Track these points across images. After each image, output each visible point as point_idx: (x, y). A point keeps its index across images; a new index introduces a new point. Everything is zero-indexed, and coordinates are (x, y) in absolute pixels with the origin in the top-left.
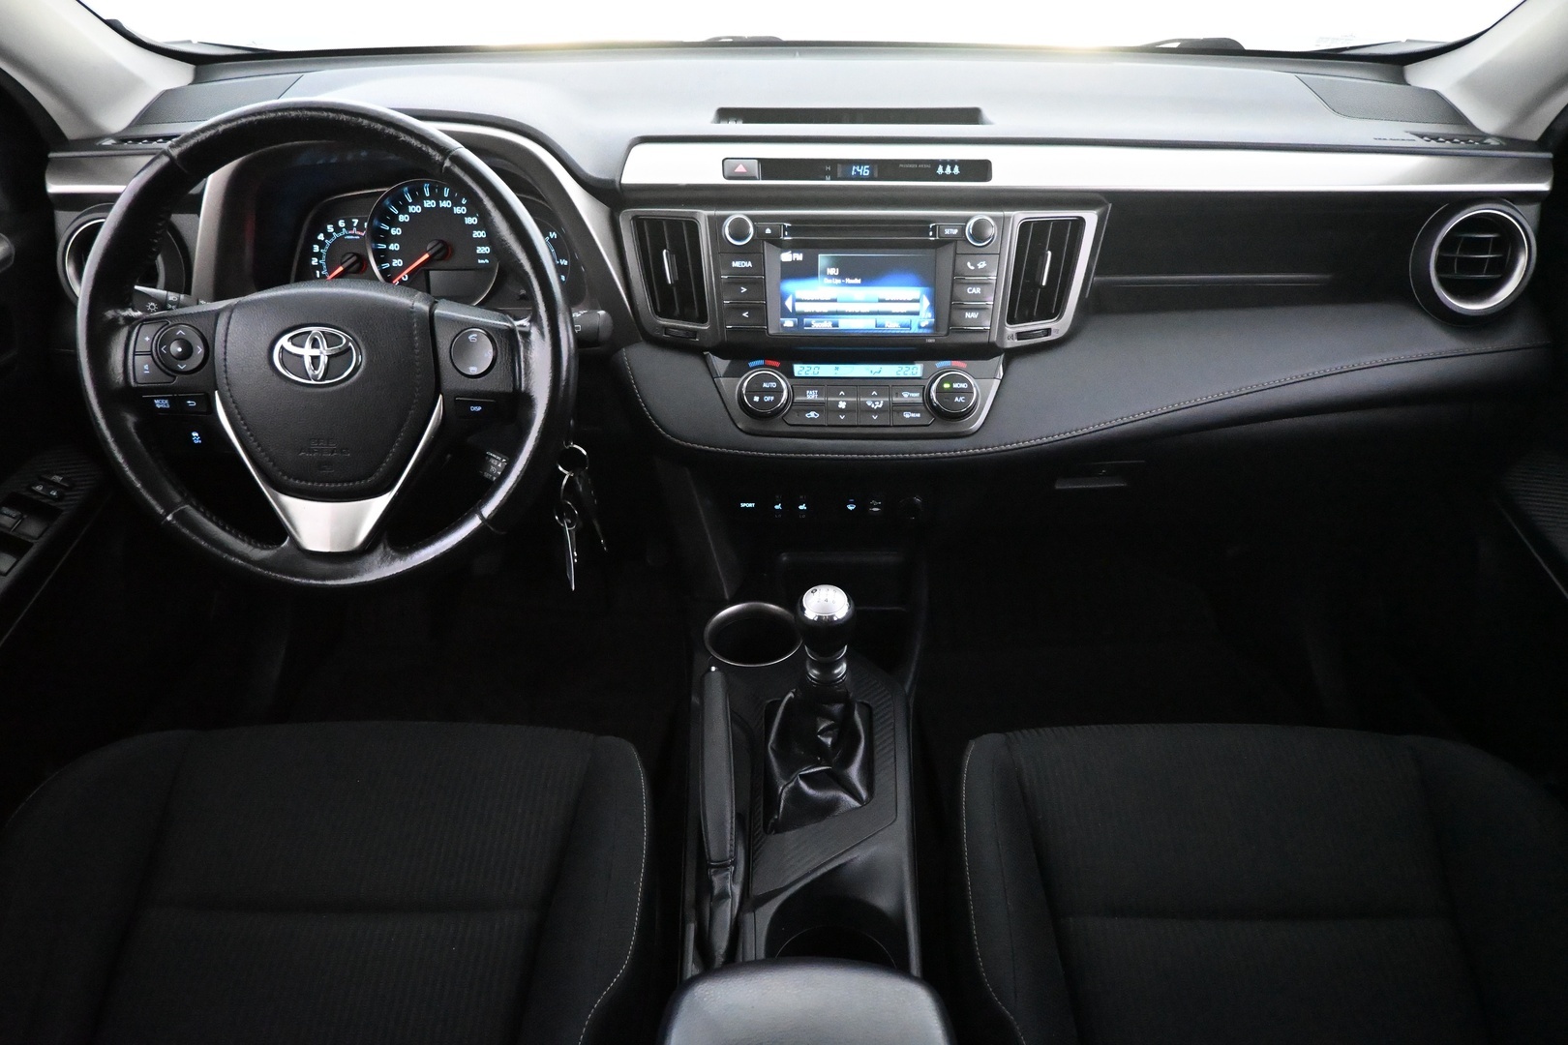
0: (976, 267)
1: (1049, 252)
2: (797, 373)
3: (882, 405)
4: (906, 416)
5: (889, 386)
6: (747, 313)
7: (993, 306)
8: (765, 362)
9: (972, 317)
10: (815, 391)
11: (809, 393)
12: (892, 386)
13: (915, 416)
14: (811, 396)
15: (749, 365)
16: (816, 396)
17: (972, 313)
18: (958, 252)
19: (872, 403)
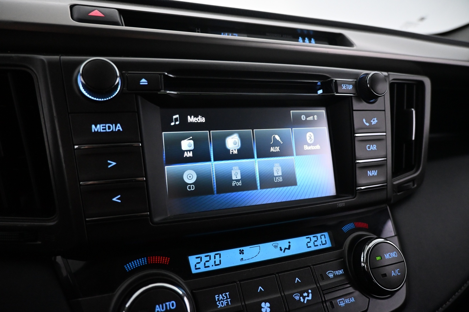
0: (371, 123)
1: (413, 109)
2: (196, 269)
3: (310, 295)
4: (341, 304)
5: (309, 266)
6: (119, 196)
7: (387, 162)
8: (147, 261)
9: (373, 175)
10: (226, 295)
11: (218, 299)
12: (313, 265)
13: (349, 302)
14: (222, 303)
15: (126, 268)
16: (228, 301)
17: (373, 171)
18: (354, 109)
19: (298, 295)
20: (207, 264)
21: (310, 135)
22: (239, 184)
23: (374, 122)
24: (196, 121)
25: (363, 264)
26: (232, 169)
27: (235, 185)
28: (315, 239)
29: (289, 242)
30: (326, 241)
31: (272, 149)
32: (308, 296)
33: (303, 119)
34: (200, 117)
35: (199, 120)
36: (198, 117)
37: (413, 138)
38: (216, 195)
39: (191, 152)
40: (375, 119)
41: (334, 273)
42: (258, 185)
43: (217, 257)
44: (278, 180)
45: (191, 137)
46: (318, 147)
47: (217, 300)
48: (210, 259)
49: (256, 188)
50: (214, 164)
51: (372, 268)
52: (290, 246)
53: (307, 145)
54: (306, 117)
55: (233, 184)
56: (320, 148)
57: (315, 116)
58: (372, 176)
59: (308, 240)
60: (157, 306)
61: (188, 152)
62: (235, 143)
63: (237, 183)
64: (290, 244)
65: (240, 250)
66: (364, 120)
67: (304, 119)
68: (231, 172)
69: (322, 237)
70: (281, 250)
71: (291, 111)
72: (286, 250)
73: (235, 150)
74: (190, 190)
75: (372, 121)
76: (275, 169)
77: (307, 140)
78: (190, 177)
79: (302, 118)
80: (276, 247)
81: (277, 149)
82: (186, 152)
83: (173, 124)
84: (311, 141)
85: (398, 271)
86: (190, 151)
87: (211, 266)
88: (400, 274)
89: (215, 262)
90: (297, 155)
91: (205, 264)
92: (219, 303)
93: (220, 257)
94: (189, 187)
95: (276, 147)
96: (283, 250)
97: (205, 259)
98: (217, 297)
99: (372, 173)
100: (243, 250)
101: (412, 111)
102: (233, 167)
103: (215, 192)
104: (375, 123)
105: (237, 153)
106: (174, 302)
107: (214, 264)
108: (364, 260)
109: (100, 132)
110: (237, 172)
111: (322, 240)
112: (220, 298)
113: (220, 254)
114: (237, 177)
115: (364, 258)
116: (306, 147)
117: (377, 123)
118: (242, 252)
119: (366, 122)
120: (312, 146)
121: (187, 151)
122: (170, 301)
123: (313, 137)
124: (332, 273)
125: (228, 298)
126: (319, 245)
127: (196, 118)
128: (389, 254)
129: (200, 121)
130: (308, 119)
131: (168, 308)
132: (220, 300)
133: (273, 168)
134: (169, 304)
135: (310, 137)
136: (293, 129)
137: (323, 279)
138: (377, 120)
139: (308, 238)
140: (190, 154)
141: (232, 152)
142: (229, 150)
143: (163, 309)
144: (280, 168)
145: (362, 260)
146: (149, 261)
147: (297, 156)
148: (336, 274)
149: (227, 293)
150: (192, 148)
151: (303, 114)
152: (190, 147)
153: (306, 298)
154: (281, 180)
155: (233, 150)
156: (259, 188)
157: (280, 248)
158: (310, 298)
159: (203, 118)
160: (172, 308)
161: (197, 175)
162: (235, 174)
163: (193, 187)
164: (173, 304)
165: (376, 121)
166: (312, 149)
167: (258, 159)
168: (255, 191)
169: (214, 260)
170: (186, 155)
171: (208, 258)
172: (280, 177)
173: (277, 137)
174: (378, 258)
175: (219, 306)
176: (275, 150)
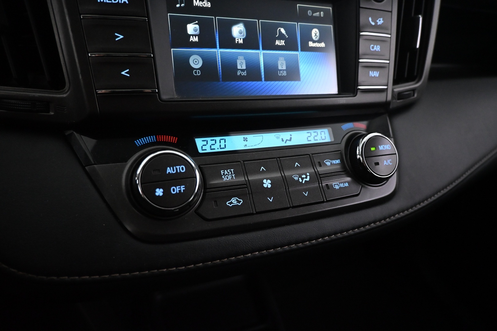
0: (376, 23)
1: (420, 16)
2: (203, 150)
3: (308, 177)
4: (336, 187)
5: (309, 155)
6: (128, 70)
7: (389, 65)
8: (156, 138)
9: (375, 76)
10: (231, 171)
11: (224, 174)
12: (312, 154)
13: (343, 186)
14: (227, 177)
15: (136, 143)
16: (232, 176)
17: (375, 72)
18: (361, 6)
19: (297, 176)
20: (213, 147)
21: (316, 31)
22: (244, 74)
23: (380, 22)
24: (201, 5)
25: (358, 157)
26: (238, 59)
27: (241, 74)
28: (316, 134)
29: (291, 135)
30: (325, 137)
31: (277, 43)
32: (306, 178)
33: (309, 15)
34: (206, 2)
35: (204, 4)
36: (204, 1)
37: (418, 46)
38: (221, 82)
39: (197, 37)
40: (381, 19)
41: (331, 162)
42: (263, 76)
43: (223, 141)
44: (282, 74)
45: (197, 22)
46: (323, 45)
47: (222, 175)
48: (216, 143)
49: (260, 80)
50: (219, 51)
51: (366, 156)
52: (291, 138)
53: (312, 42)
54: (313, 13)
55: (239, 74)
56: (324, 46)
57: (322, 13)
58: (373, 77)
59: (309, 135)
60: (168, 168)
61: (194, 37)
62: (241, 33)
63: (242, 73)
64: (291, 137)
65: (244, 138)
66: (370, 19)
67: (311, 15)
68: (237, 61)
69: (322, 133)
70: (283, 140)
71: (298, 5)
72: (287, 141)
73: (241, 39)
74: (196, 75)
75: (378, 21)
76: (279, 63)
77: (312, 37)
78: (196, 62)
79: (309, 13)
80: (278, 138)
81: (282, 43)
82: (191, 37)
83: (178, 6)
84: (316, 38)
85: (390, 161)
86: (195, 36)
87: (216, 149)
88: (391, 164)
89: (220, 145)
90: (302, 50)
91: (211, 147)
92: (225, 177)
93: (225, 142)
94: (195, 71)
95: (281, 41)
96: (284, 141)
97: (210, 142)
98: (223, 172)
99: (374, 74)
100: (247, 138)
101: (419, 18)
102: (239, 57)
103: (221, 80)
104: (381, 24)
105: (242, 43)
106: (184, 167)
107: (219, 148)
108: (359, 152)
109: (106, 2)
110: (242, 62)
111: (322, 135)
112: (225, 173)
113: (225, 140)
114: (242, 67)
115: (359, 150)
116: (311, 44)
117: (382, 23)
118: (245, 140)
119: (372, 21)
120: (317, 43)
121: (193, 35)
122: (180, 166)
123: (318, 34)
124: (329, 161)
125: (233, 173)
126: (319, 139)
127: (201, 2)
128: (383, 147)
129: (205, 6)
130: (314, 15)
131: (179, 171)
132: (225, 174)
133: (278, 62)
134: (179, 168)
135: (316, 34)
136: (299, 23)
137: (320, 166)
138: (383, 20)
139: (309, 133)
140: (196, 39)
141: (237, 41)
142: (234, 39)
143: (173, 171)
144: (284, 62)
145: (358, 153)
146: (158, 139)
147: (302, 52)
148: (333, 163)
149: (232, 170)
150: (198, 32)
151: (310, 8)
152: (196, 32)
153: (305, 180)
154: (285, 74)
155: (238, 40)
156: (263, 79)
157: (282, 139)
158: (308, 179)
159: (208, 3)
160: (182, 171)
161: (203, 60)
162: (240, 64)
163: (199, 72)
164: (182, 169)
165: (382, 22)
166: (317, 46)
167: (263, 51)
168: (259, 82)
169: (220, 144)
170: (192, 39)
171: (213, 142)
172: (284, 71)
173: (283, 31)
174: (373, 149)
175: (224, 179)
176: (280, 43)
